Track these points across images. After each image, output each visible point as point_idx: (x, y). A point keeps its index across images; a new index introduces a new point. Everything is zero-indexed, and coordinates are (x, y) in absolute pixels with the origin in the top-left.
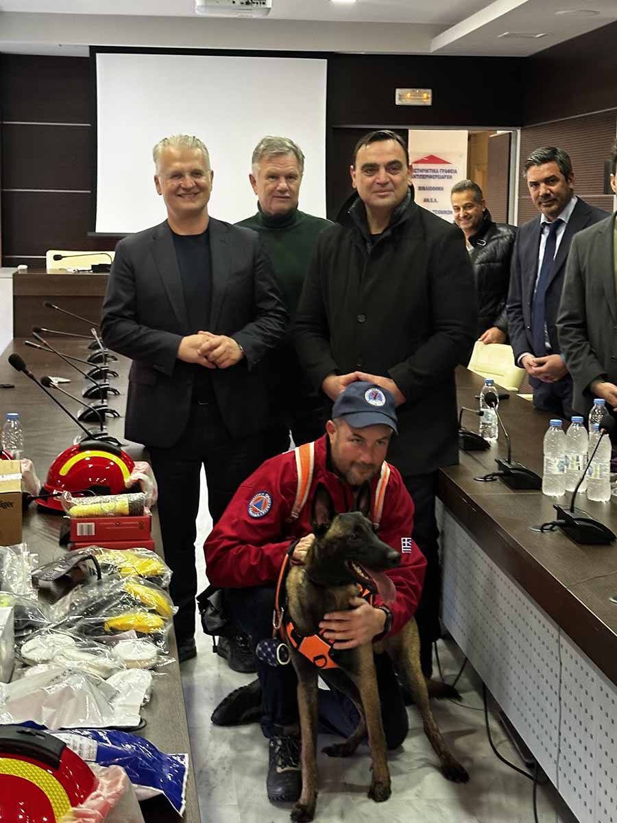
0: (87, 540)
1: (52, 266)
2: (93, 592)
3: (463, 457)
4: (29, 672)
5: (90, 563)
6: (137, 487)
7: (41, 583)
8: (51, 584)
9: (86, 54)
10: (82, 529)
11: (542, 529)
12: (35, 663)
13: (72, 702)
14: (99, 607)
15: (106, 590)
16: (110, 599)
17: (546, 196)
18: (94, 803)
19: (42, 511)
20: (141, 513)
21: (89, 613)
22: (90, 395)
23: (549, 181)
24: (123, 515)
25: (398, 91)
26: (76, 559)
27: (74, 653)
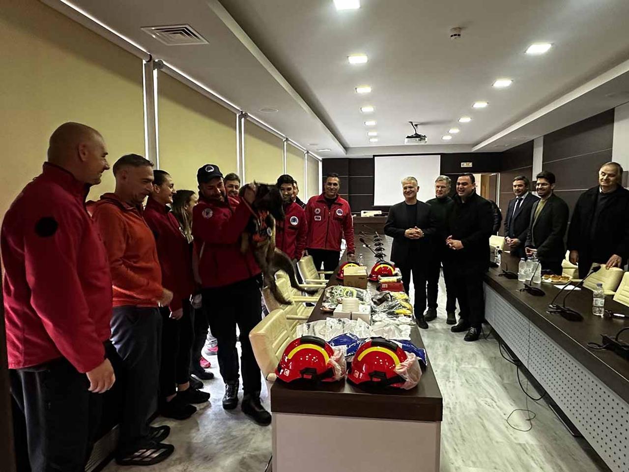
0: (386, 289)
1: (363, 214)
2: (390, 303)
3: (490, 269)
4: (376, 323)
5: (388, 295)
6: (396, 275)
7: (374, 300)
8: (376, 300)
9: (372, 157)
10: (384, 286)
11: (520, 290)
12: (377, 321)
13: (392, 332)
14: (393, 307)
15: (393, 303)
16: (395, 306)
17: (517, 190)
18: (407, 362)
19: (370, 281)
20: (400, 282)
21: (389, 309)
22: (376, 250)
23: (519, 186)
24: (395, 282)
25: (462, 163)
26: (384, 294)
27: (388, 319)
